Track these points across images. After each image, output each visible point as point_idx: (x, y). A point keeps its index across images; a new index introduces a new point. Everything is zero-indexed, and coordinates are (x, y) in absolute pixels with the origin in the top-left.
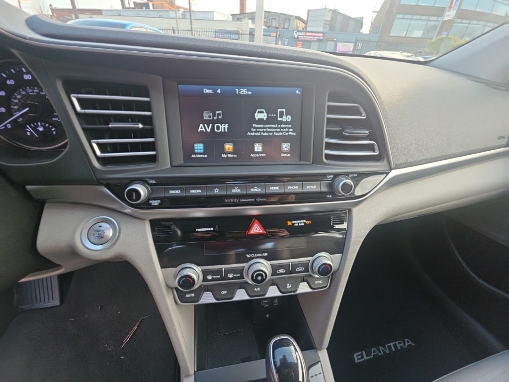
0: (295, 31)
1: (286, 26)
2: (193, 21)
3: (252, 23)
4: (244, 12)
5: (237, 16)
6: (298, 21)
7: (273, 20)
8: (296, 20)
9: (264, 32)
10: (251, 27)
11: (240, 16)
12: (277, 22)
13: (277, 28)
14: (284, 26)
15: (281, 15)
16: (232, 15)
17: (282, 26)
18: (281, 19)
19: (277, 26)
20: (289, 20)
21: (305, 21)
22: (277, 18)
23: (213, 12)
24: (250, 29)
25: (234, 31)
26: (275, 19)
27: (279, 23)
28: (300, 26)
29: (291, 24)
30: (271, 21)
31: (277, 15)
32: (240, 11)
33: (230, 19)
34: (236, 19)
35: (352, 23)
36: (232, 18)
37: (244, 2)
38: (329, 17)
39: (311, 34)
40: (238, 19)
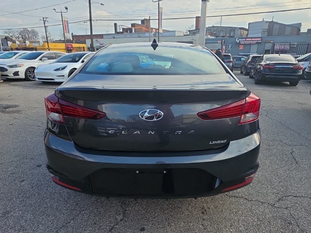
1: (232, 35)
2: (160, 37)
4: (199, 28)
5: (193, 31)
6: (242, 30)
8: (240, 30)
13: (223, 37)
14: (230, 35)
15: (227, 28)
16: (189, 31)
17: (228, 35)
18: (227, 30)
19: (224, 35)
20: (234, 31)
23: (175, 31)
25: (189, 41)
26: (223, 31)
27: (226, 34)
28: (244, 34)
29: (235, 33)
30: (219, 33)
31: (224, 28)
32: (195, 29)
33: (188, 33)
34: (192, 34)
35: (288, 29)
36: (190, 33)
37: (199, 22)
38: (266, 27)
39: (250, 40)
40: (194, 33)
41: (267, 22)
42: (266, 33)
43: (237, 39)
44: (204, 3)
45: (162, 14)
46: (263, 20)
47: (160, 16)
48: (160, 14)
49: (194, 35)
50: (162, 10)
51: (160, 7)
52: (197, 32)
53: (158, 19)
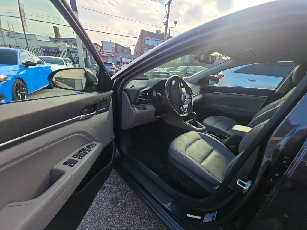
3: (68, 44)
4: (59, 37)
5: (54, 39)
6: (97, 46)
8: (95, 45)
11: (56, 39)
16: (49, 38)
21: (101, 46)
23: (35, 35)
24: (67, 47)
25: (55, 48)
28: (98, 49)
32: (55, 37)
33: (49, 40)
34: (54, 41)
35: (126, 50)
36: (51, 40)
37: (58, 32)
38: (114, 46)
39: (107, 53)
40: (55, 41)
41: (114, 43)
42: (115, 51)
45: (23, 11)
47: (22, 14)
50: (23, 7)
52: (59, 40)
53: (20, 17)
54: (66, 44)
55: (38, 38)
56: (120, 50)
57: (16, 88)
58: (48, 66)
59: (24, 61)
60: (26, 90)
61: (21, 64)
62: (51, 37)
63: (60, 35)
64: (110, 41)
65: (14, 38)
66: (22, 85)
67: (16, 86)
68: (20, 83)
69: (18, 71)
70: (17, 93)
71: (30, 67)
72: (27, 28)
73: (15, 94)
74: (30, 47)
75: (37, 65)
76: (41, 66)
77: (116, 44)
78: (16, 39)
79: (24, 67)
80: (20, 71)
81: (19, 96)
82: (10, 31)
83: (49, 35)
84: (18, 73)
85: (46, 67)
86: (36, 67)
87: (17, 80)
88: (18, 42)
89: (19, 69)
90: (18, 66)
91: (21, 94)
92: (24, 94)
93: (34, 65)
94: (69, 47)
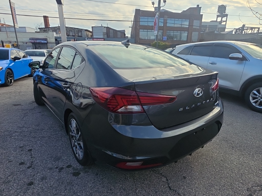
0: (86, 38)
1: (80, 35)
3: (56, 34)
4: (48, 27)
5: (44, 29)
6: (87, 32)
7: (70, 32)
8: (85, 31)
9: (67, 39)
10: (56, 36)
11: (45, 29)
12: (73, 32)
13: (74, 36)
14: (78, 34)
15: (75, 29)
16: (39, 28)
17: (77, 35)
18: (75, 31)
19: (74, 35)
20: (81, 31)
21: (91, 31)
22: (73, 30)
23: (25, 27)
24: (55, 37)
25: (43, 38)
26: (71, 31)
27: (75, 33)
28: (89, 35)
29: (82, 33)
30: (69, 32)
31: (72, 29)
32: (44, 27)
33: (39, 30)
34: (43, 31)
35: (119, 33)
36: (40, 30)
37: (47, 21)
38: (105, 31)
39: (96, 39)
40: (45, 31)
41: (105, 27)
42: (106, 36)
43: (87, 39)
44: (60, 6)
45: (14, 9)
46: (102, 25)
47: (13, 11)
48: (13, 9)
49: (45, 32)
50: (14, 5)
51: (11, 2)
52: (48, 30)
53: (11, 13)
54: (55, 33)
55: (28, 30)
56: (111, 35)
57: (7, 75)
58: (31, 59)
59: (13, 57)
60: (13, 77)
61: (11, 59)
62: (40, 27)
63: (50, 24)
64: (101, 26)
65: (6, 32)
66: (11, 73)
67: (7, 73)
68: (9, 72)
69: (8, 64)
70: (7, 78)
71: (16, 61)
72: (17, 24)
73: (6, 79)
74: (19, 42)
75: (21, 59)
76: (25, 59)
77: (107, 28)
78: (7, 33)
79: (13, 61)
80: (10, 64)
81: (9, 81)
82: (2, 24)
83: (39, 25)
84: (9, 65)
85: (29, 60)
86: (21, 60)
87: (8, 69)
88: (9, 36)
89: (9, 62)
90: (8, 60)
91: (10, 79)
92: (12, 79)
93: (20, 59)
94: (57, 36)
